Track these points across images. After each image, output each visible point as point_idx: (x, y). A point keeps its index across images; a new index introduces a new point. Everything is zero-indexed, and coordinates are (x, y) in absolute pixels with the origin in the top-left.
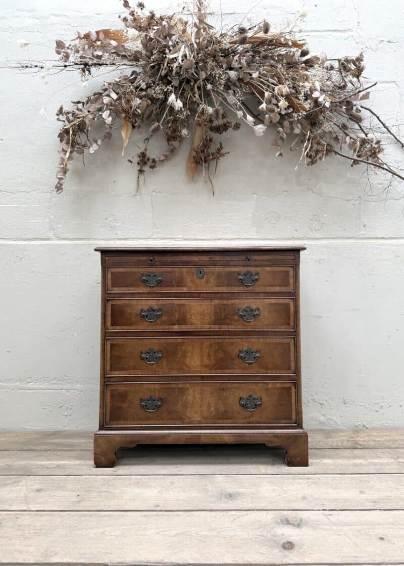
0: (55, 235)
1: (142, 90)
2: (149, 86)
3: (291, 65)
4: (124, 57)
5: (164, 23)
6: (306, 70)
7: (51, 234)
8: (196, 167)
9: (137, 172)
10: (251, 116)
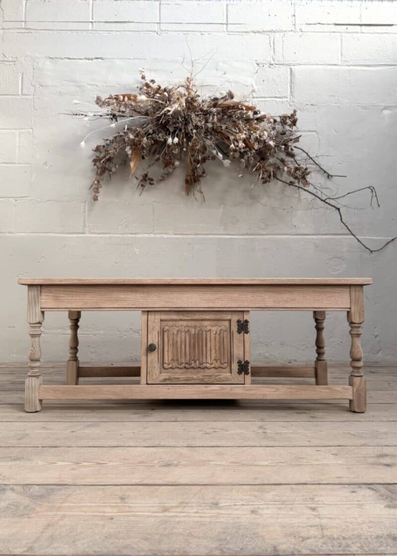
1: (149, 134)
2: (154, 132)
3: (248, 120)
4: (139, 113)
5: (165, 93)
6: (257, 124)
10: (221, 154)
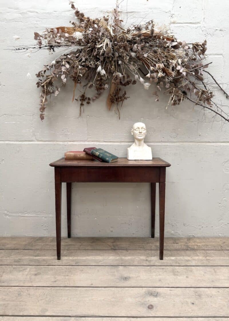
0: (36, 139)
1: (83, 62)
4: (73, 43)
5: (96, 26)
6: (173, 51)
7: (34, 138)
8: (112, 104)
9: (80, 105)
10: (143, 78)
